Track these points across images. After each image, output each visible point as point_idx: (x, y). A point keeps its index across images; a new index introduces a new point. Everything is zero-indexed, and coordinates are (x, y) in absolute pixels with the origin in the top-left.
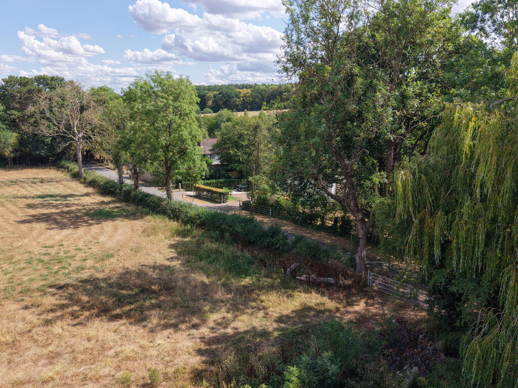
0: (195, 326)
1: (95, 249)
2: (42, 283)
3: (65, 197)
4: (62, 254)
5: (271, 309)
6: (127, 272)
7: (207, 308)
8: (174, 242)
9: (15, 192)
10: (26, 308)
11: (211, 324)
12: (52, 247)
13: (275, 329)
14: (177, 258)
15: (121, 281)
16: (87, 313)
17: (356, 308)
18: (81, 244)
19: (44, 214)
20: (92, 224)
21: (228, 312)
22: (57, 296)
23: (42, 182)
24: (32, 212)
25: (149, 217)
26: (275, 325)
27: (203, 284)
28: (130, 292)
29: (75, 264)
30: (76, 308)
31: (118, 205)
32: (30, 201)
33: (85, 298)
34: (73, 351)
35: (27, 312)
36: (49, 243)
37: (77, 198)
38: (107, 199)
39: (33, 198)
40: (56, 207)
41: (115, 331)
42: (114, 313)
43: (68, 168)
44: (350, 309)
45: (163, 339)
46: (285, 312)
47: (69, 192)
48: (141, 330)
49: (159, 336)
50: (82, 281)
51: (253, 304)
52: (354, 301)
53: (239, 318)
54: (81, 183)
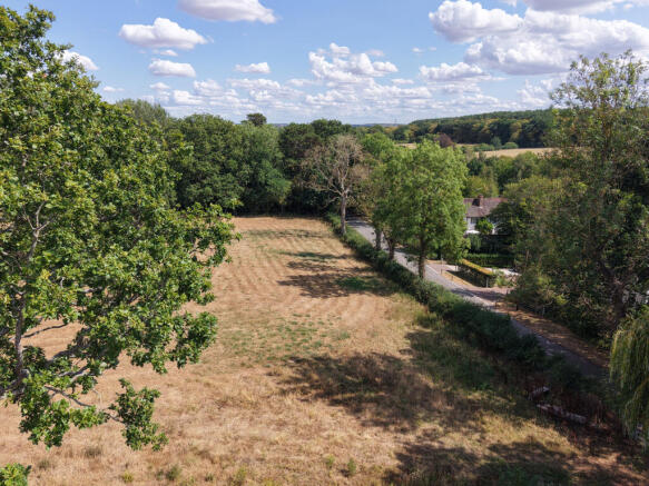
0: (404, 431)
1: (336, 326)
2: (286, 353)
3: (323, 257)
4: (307, 326)
5: (490, 434)
6: (357, 357)
7: (421, 415)
8: (412, 331)
9: (282, 247)
10: (270, 374)
11: (419, 433)
12: (300, 316)
13: (485, 457)
14: (410, 352)
15: (349, 366)
16: (314, 392)
17: (601, 461)
18: (325, 317)
19: (301, 276)
20: (340, 295)
21: (441, 425)
22: (294, 369)
23: (306, 236)
24: (292, 272)
25: (396, 295)
26: (487, 452)
27: (427, 387)
28: (355, 380)
29: (316, 339)
30: (307, 385)
31: (370, 274)
32: (292, 259)
33: (315, 377)
34: (296, 424)
35: (270, 379)
36: (299, 311)
37: (334, 260)
38: (361, 265)
39: (296, 255)
40: (312, 268)
41: (332, 415)
42: (336, 397)
43: (332, 221)
44: (591, 460)
45: (370, 435)
46: (505, 442)
47: (329, 251)
48: (354, 421)
49: (368, 430)
50: (316, 359)
51: (473, 423)
52: (602, 452)
53: (451, 434)
54: (341, 241)
